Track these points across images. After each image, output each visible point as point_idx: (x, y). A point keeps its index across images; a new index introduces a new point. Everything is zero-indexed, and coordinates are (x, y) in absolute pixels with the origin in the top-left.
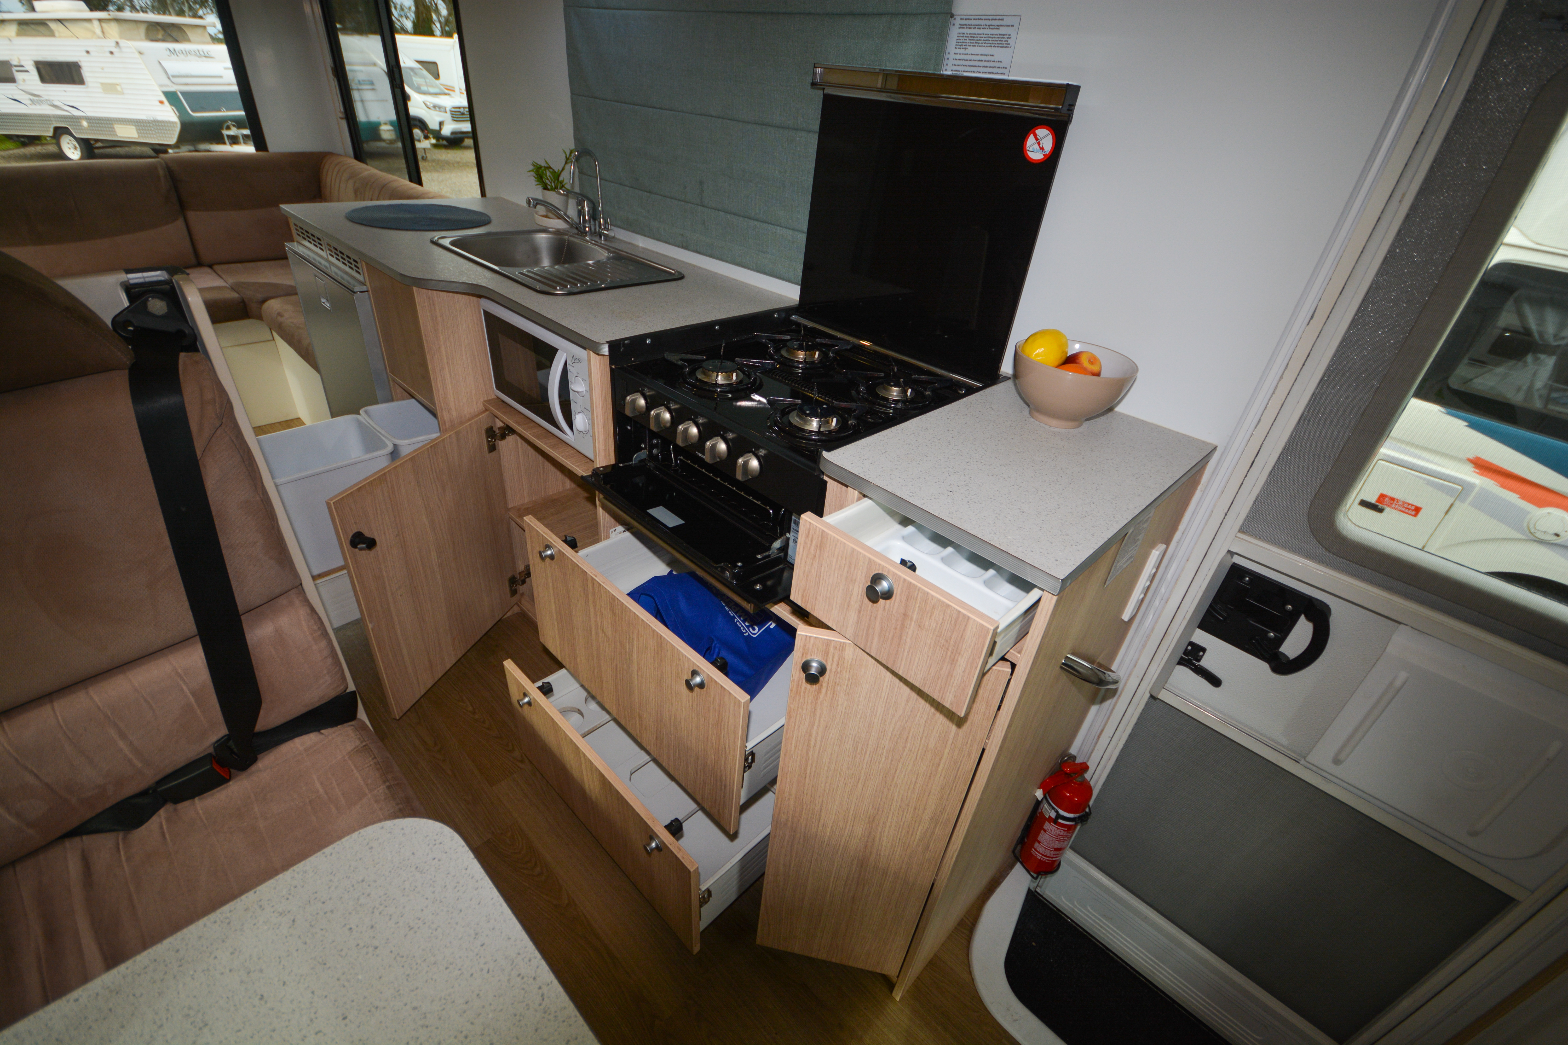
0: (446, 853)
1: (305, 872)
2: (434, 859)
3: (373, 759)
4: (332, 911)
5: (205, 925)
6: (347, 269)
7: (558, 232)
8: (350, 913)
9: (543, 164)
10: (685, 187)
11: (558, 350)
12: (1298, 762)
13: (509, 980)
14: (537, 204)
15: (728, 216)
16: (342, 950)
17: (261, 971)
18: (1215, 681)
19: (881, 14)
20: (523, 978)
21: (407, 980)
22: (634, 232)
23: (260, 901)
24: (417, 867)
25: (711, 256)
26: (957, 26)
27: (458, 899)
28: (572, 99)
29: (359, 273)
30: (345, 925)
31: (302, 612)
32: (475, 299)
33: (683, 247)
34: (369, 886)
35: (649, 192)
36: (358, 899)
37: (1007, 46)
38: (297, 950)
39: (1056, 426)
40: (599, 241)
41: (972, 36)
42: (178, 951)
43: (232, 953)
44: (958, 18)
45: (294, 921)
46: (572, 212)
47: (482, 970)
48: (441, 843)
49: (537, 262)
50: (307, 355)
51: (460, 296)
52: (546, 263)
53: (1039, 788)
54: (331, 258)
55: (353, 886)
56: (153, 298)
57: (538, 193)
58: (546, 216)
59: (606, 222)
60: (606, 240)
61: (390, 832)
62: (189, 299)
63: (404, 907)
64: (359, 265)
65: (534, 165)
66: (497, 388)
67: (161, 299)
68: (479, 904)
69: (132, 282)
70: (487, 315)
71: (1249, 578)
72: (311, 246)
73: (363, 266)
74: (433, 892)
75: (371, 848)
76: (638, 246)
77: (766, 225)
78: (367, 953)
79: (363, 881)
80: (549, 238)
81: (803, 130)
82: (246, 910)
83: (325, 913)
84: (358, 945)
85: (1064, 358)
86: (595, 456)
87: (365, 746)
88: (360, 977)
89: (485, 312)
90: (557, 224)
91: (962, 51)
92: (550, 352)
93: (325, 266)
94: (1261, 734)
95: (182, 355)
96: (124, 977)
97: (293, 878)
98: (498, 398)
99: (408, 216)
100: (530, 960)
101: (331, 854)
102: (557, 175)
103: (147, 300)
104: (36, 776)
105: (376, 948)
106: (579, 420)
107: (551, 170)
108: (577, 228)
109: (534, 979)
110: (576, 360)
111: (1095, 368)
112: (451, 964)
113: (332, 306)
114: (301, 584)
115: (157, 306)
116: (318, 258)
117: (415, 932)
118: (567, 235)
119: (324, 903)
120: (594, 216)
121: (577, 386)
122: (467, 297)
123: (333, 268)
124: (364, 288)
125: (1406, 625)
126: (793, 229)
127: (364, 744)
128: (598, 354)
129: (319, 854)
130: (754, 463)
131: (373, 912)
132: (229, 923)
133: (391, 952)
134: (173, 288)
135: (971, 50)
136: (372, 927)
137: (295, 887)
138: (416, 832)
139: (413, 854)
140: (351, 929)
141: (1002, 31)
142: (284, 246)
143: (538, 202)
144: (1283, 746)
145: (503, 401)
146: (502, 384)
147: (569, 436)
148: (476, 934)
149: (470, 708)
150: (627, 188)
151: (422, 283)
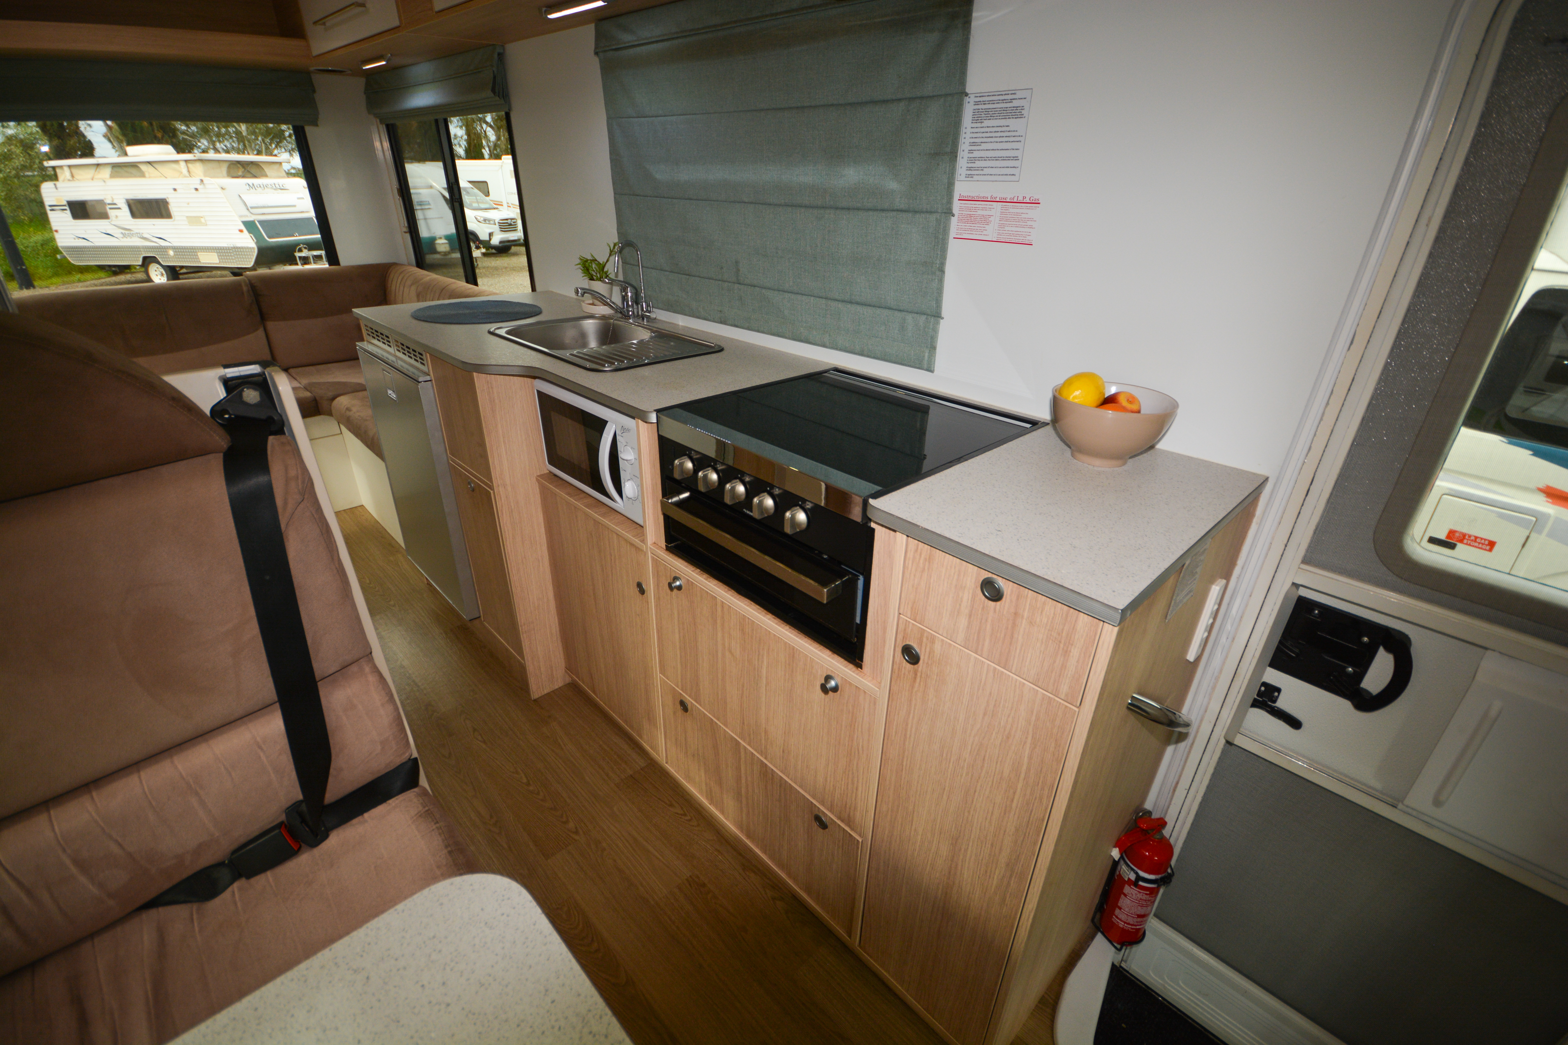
0: (514, 908)
1: (378, 929)
2: (503, 914)
3: (435, 824)
4: (405, 968)
5: (282, 983)
6: (412, 361)
7: (603, 318)
8: (422, 970)
9: (589, 258)
10: (722, 268)
11: (607, 422)
12: (1396, 807)
13: (581, 1038)
14: (584, 293)
15: (764, 291)
16: (414, 1007)
17: (337, 1029)
18: (1294, 723)
19: (900, 100)
20: (594, 1036)
21: (479, 1038)
22: (675, 312)
23: (336, 958)
24: (486, 923)
25: (749, 329)
26: (972, 103)
27: (527, 955)
28: (615, 198)
29: (424, 364)
30: (417, 982)
31: (372, 679)
32: (529, 380)
33: (721, 323)
34: (440, 942)
35: (688, 275)
36: (430, 956)
37: (1021, 116)
38: (372, 1008)
39: (1098, 465)
40: (642, 323)
41: (987, 111)
42: (256, 1009)
43: (309, 1011)
44: (972, 96)
45: (368, 978)
46: (617, 298)
47: (553, 1027)
48: (509, 899)
49: (585, 345)
50: (373, 445)
51: (515, 378)
52: (593, 344)
53: (1115, 847)
54: (398, 354)
55: (424, 942)
56: (248, 388)
57: (585, 283)
58: (593, 304)
59: (648, 305)
60: (648, 321)
61: (460, 889)
62: (280, 388)
63: (475, 964)
64: (424, 357)
65: (581, 259)
66: (550, 463)
67: (255, 389)
68: (548, 959)
69: (229, 376)
70: (541, 394)
71: (1319, 611)
72: (380, 344)
73: (427, 357)
74: (503, 948)
75: (442, 904)
76: (678, 325)
77: (799, 297)
78: (439, 1011)
79: (434, 937)
80: (595, 323)
81: (831, 208)
82: (322, 967)
83: (398, 970)
84: (430, 1002)
85: (1102, 399)
86: (645, 521)
87: (427, 811)
88: (433, 1035)
89: (539, 392)
90: (602, 310)
91: (979, 125)
92: (601, 424)
93: (392, 361)
94: (1352, 779)
95: (271, 439)
96: (204, 1036)
97: (367, 935)
98: (550, 472)
99: (467, 311)
100: (601, 1017)
101: (403, 911)
102: (602, 267)
103: (243, 390)
104: (120, 845)
105: (448, 1005)
106: (628, 487)
107: (596, 262)
108: (621, 313)
109: (606, 1036)
110: (625, 430)
111: (1134, 407)
112: (523, 1021)
113: (397, 396)
114: (371, 653)
115: (251, 396)
116: (385, 354)
117: (486, 989)
118: (612, 319)
119: (396, 960)
120: (637, 300)
121: (626, 455)
122: (522, 379)
123: (401, 363)
124: (428, 378)
125: (1494, 651)
126: (826, 298)
127: (427, 808)
128: (646, 422)
129: (391, 911)
130: (802, 517)
131: (444, 969)
132: (305, 981)
133: (463, 1009)
134: (265, 379)
135: (987, 123)
136: (444, 984)
137: (369, 944)
138: (484, 888)
139: (482, 910)
140: (423, 986)
141: (1015, 103)
142: (356, 346)
143: (585, 291)
144: (1377, 791)
145: (555, 475)
146: (554, 459)
147: (619, 504)
148: (547, 991)
149: (525, 780)
150: (668, 273)
151: (481, 368)
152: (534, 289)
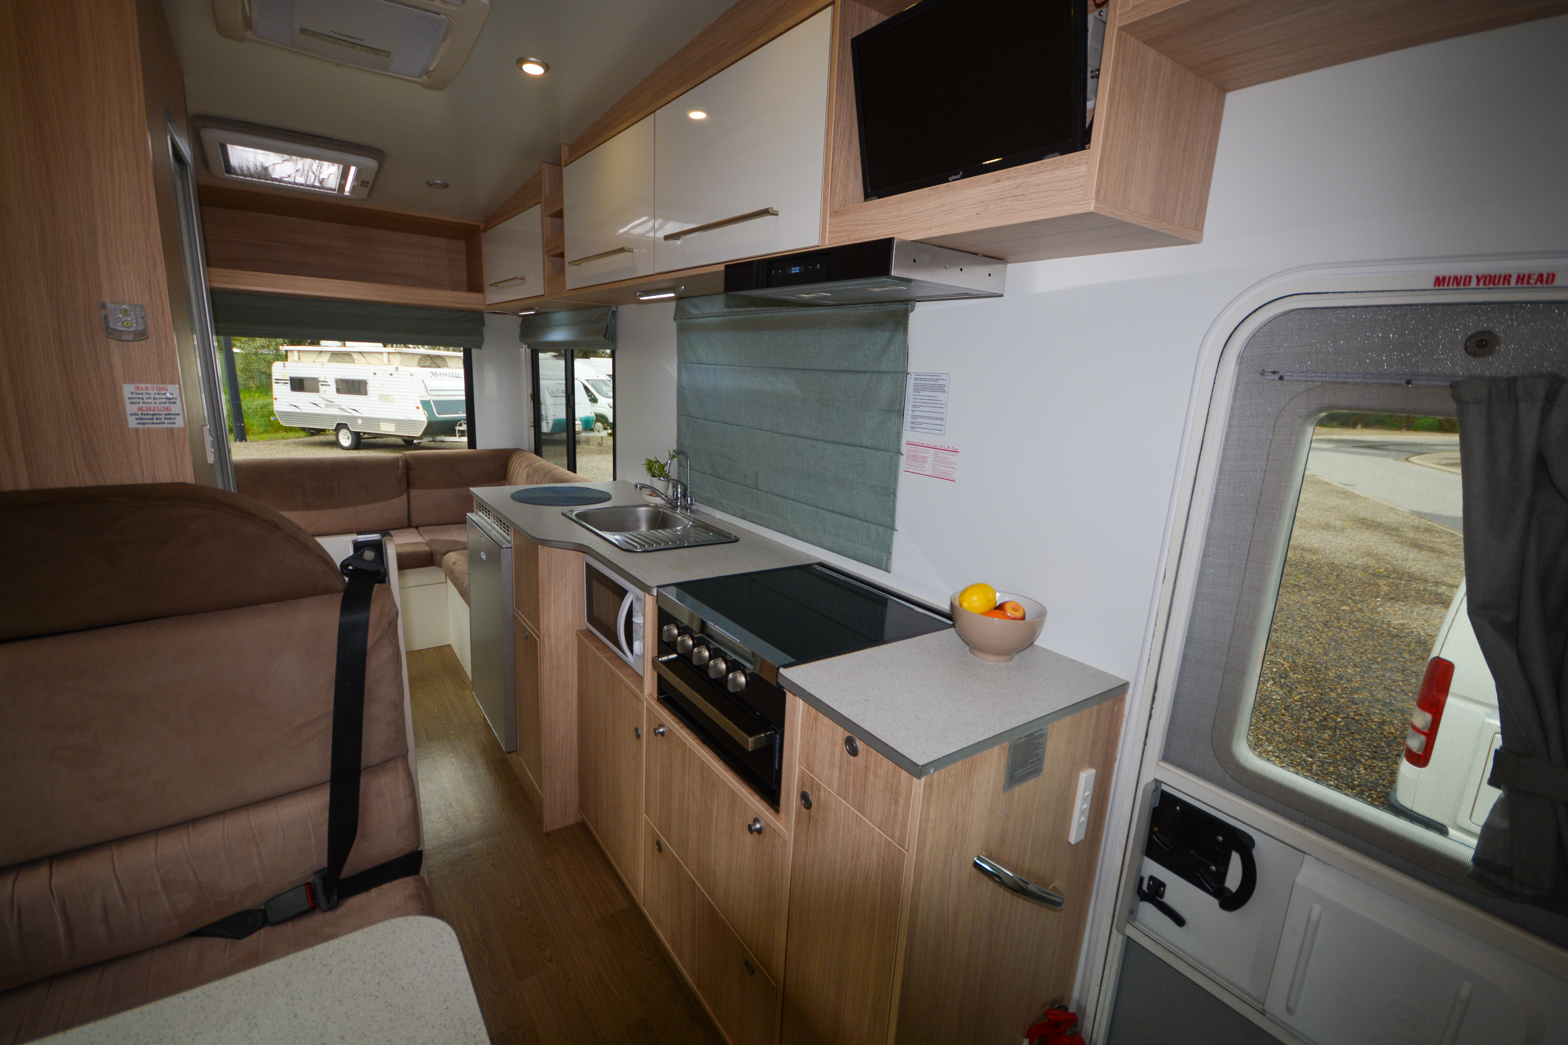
0: (443, 943)
1: (348, 941)
2: (433, 946)
3: (421, 905)
4: (356, 969)
5: (276, 965)
6: (502, 532)
7: (656, 506)
8: (367, 972)
9: (654, 460)
10: (746, 477)
11: (627, 592)
12: (1264, 1015)
13: (457, 1035)
14: (642, 487)
15: (774, 496)
16: (355, 995)
17: (301, 999)
18: (1180, 921)
19: (866, 372)
20: (467, 1035)
21: (390, 1021)
22: (711, 506)
23: (314, 955)
24: (420, 950)
25: (761, 525)
26: (913, 379)
27: (440, 975)
28: (677, 417)
29: (508, 535)
30: (362, 979)
31: (402, 774)
32: (582, 554)
33: (742, 518)
34: (385, 957)
35: (723, 479)
36: (375, 964)
37: (944, 391)
38: (327, 990)
40: (686, 513)
41: (923, 385)
42: (254, 978)
43: (286, 985)
44: (913, 374)
45: (331, 971)
46: (670, 492)
47: (441, 1024)
48: (441, 936)
49: (637, 528)
50: (465, 594)
51: (571, 551)
52: (644, 528)
53: (1027, 1037)
54: (493, 524)
55: (375, 955)
56: (368, 550)
57: (647, 479)
58: (650, 495)
59: (691, 500)
60: (690, 512)
61: (410, 924)
62: (388, 552)
63: (403, 975)
64: (509, 530)
65: (647, 460)
66: (588, 621)
67: (372, 551)
68: (454, 981)
69: (359, 540)
70: (588, 565)
71: (1180, 807)
72: (483, 516)
73: (511, 530)
74: (426, 968)
75: (395, 932)
76: (716, 518)
77: (798, 504)
78: (370, 1000)
79: (383, 953)
80: (648, 510)
81: (821, 440)
82: (304, 959)
83: (352, 970)
84: (366, 994)
85: (992, 606)
86: (644, 674)
88: (361, 1014)
89: (587, 564)
90: (658, 501)
91: (918, 394)
92: (622, 593)
93: (489, 530)
95: (375, 585)
97: (339, 944)
98: (588, 629)
99: (554, 495)
100: (475, 1024)
101: (368, 932)
102: (663, 467)
103: (364, 551)
104: (196, 875)
105: (377, 997)
106: (637, 645)
107: (659, 464)
108: (671, 504)
109: (475, 1037)
110: (638, 599)
111: (1019, 614)
112: (422, 1017)
113: (486, 558)
114: (407, 754)
115: (369, 555)
116: (485, 524)
117: (405, 992)
118: (662, 508)
119: (353, 963)
120: (684, 495)
121: (637, 620)
122: (576, 552)
123: (494, 532)
124: (510, 545)
125: (1310, 855)
126: (817, 507)
128: (652, 595)
129: (361, 931)
130: (742, 679)
131: (382, 974)
132: (290, 966)
133: (386, 1002)
134: (381, 544)
135: (922, 393)
136: (379, 984)
137: (339, 950)
138: (427, 927)
139: (421, 940)
140: (364, 983)
141: (940, 382)
142: (466, 515)
143: (643, 486)
145: (591, 632)
146: (592, 619)
147: (630, 658)
148: (445, 1000)
150: (708, 476)
151: (545, 542)
152: (615, 479)
